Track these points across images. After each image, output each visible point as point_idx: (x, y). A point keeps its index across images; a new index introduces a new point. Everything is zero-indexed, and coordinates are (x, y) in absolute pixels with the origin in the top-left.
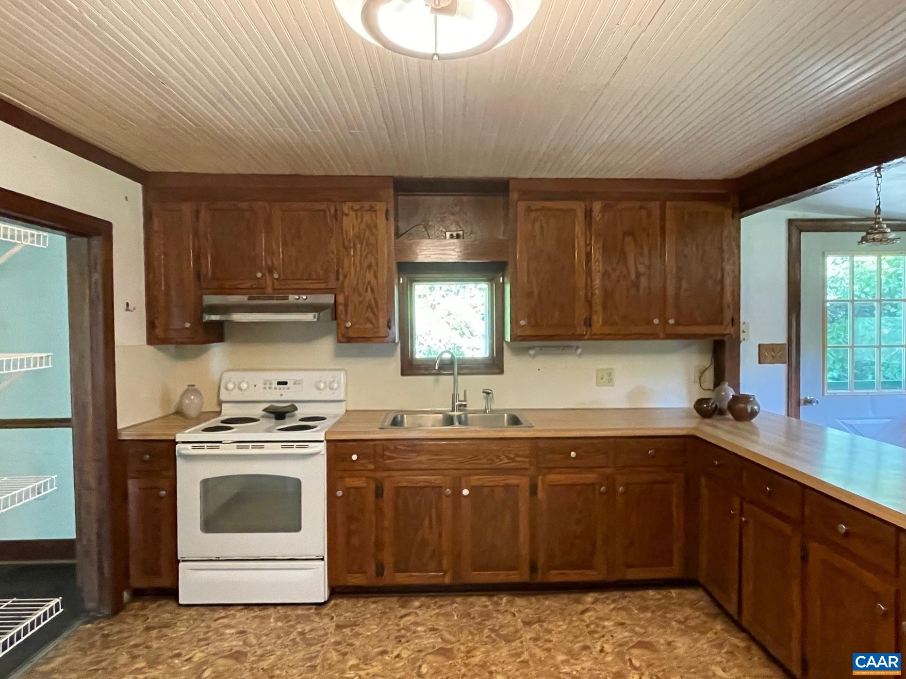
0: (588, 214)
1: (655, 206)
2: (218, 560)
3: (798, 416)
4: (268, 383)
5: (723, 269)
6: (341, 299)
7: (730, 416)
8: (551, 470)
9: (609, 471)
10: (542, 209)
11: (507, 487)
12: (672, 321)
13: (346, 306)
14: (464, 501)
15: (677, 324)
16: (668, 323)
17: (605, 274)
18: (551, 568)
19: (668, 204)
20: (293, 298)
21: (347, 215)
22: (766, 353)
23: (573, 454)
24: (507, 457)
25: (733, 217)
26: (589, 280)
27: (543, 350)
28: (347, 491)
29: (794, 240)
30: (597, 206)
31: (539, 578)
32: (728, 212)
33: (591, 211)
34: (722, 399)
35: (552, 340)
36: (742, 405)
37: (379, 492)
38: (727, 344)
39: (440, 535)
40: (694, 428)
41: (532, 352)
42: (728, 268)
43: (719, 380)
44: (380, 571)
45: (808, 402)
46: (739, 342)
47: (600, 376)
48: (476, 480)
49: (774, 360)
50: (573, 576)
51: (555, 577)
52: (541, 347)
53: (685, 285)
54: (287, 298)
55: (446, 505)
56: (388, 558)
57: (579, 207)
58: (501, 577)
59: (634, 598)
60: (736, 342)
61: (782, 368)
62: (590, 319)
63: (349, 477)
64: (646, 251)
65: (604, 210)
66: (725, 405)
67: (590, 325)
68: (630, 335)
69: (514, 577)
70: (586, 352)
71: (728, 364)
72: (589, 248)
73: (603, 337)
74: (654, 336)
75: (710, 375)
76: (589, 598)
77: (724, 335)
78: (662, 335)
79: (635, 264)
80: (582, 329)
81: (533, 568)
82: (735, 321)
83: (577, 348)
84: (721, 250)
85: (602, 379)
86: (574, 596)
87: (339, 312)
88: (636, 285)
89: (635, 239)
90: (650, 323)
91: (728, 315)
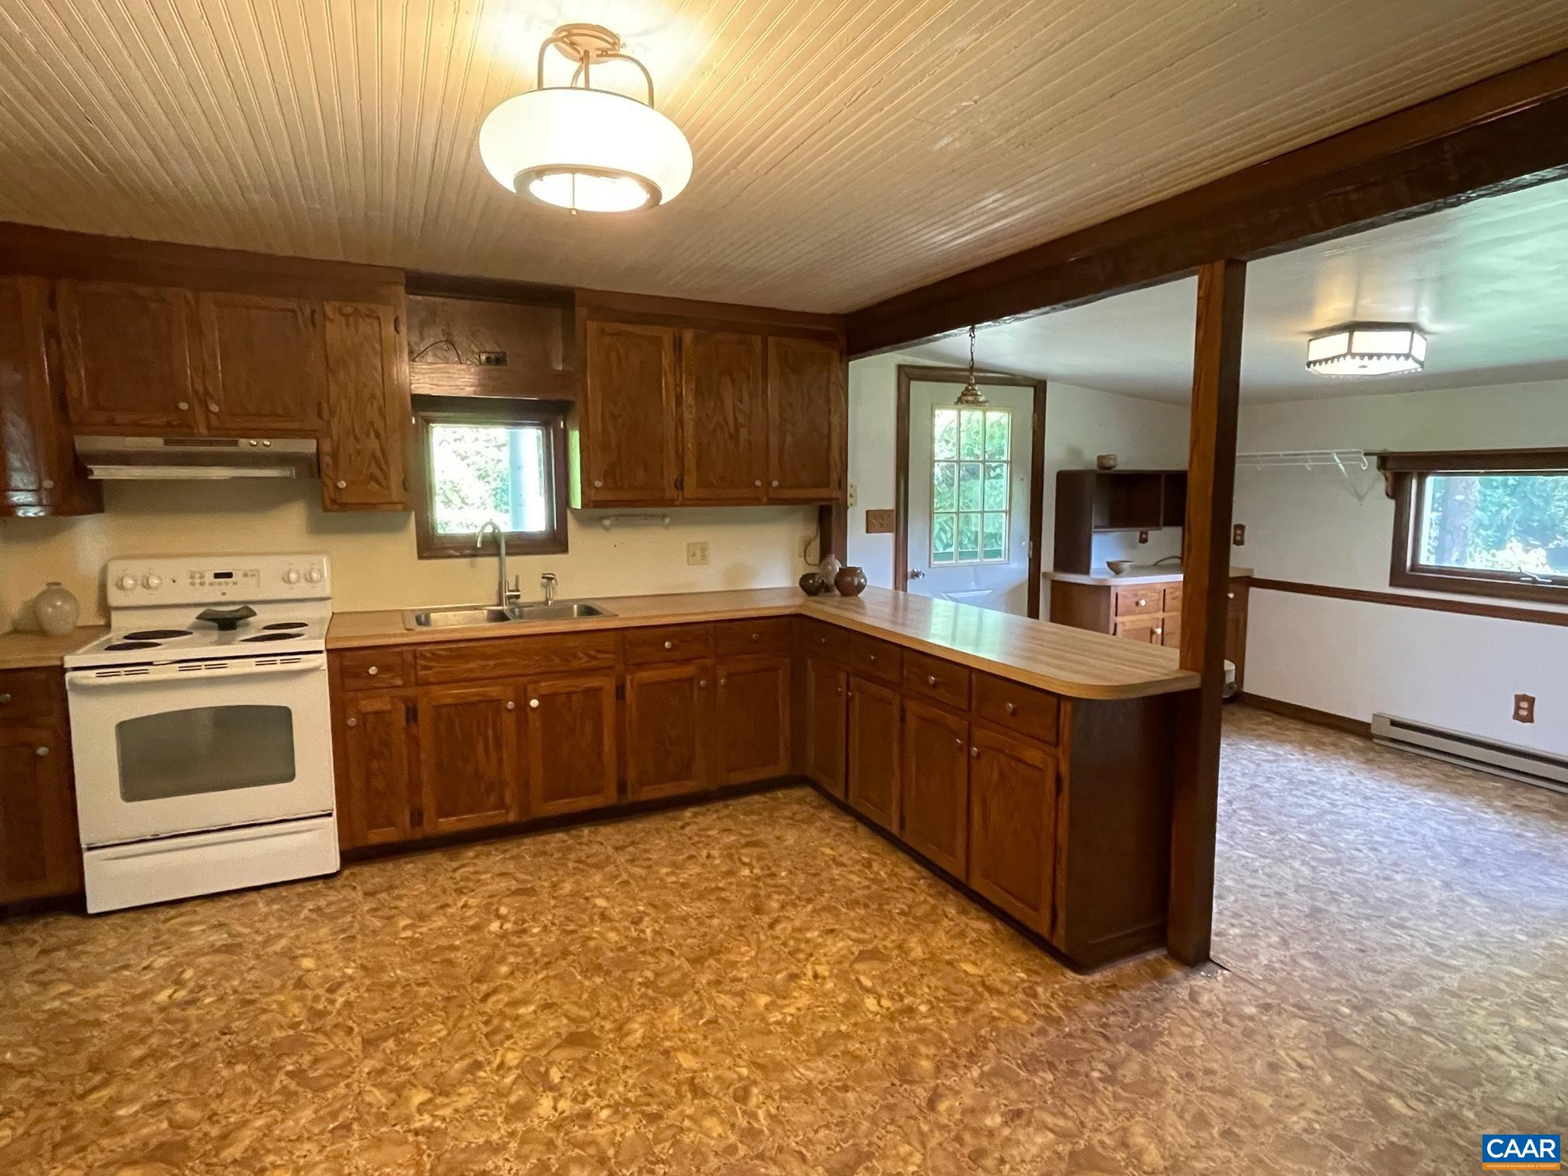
0: (678, 345)
1: (757, 340)
2: (156, 838)
3: (905, 589)
4: (198, 575)
5: (830, 423)
6: (326, 446)
7: (837, 592)
8: (640, 666)
9: (709, 662)
10: (619, 334)
11: (587, 692)
12: (775, 483)
13: (335, 456)
14: (531, 715)
15: (780, 486)
16: (771, 484)
17: (699, 423)
18: (642, 785)
19: (771, 339)
20: (246, 444)
21: (331, 320)
22: (875, 521)
23: (667, 644)
24: (586, 654)
25: (841, 360)
26: (680, 430)
27: (622, 521)
28: (363, 717)
29: (903, 391)
30: (688, 335)
31: (630, 798)
32: (835, 355)
33: (680, 339)
34: (827, 574)
35: (635, 506)
36: (849, 579)
37: (412, 715)
38: (834, 511)
39: (500, 761)
40: (800, 606)
41: (607, 522)
42: (835, 420)
43: (825, 551)
44: (417, 818)
45: (915, 575)
46: (846, 508)
47: (691, 553)
48: (545, 686)
49: (882, 529)
50: (669, 790)
51: (649, 793)
52: (618, 516)
53: (789, 439)
54: (235, 443)
55: (508, 723)
56: (428, 800)
57: (667, 335)
58: (583, 803)
59: (736, 805)
60: (844, 508)
61: (889, 537)
62: (682, 480)
63: (366, 698)
64: (746, 397)
65: (697, 340)
66: (832, 582)
67: (682, 488)
68: (728, 499)
69: (597, 801)
70: (678, 522)
71: (835, 533)
72: (678, 389)
73: (700, 502)
74: (756, 501)
75: (815, 547)
76: (688, 813)
77: (830, 499)
78: (765, 500)
79: (734, 412)
80: (671, 493)
81: (622, 787)
82: (842, 484)
83: (664, 516)
84: (828, 401)
85: (694, 555)
86: (670, 814)
87: (323, 466)
88: (735, 438)
89: (733, 381)
90: (751, 485)
91: (834, 477)
